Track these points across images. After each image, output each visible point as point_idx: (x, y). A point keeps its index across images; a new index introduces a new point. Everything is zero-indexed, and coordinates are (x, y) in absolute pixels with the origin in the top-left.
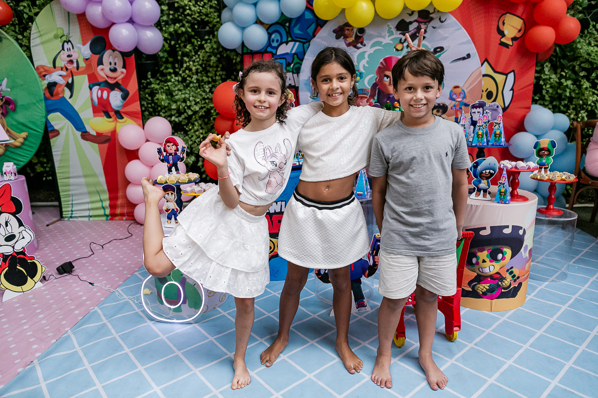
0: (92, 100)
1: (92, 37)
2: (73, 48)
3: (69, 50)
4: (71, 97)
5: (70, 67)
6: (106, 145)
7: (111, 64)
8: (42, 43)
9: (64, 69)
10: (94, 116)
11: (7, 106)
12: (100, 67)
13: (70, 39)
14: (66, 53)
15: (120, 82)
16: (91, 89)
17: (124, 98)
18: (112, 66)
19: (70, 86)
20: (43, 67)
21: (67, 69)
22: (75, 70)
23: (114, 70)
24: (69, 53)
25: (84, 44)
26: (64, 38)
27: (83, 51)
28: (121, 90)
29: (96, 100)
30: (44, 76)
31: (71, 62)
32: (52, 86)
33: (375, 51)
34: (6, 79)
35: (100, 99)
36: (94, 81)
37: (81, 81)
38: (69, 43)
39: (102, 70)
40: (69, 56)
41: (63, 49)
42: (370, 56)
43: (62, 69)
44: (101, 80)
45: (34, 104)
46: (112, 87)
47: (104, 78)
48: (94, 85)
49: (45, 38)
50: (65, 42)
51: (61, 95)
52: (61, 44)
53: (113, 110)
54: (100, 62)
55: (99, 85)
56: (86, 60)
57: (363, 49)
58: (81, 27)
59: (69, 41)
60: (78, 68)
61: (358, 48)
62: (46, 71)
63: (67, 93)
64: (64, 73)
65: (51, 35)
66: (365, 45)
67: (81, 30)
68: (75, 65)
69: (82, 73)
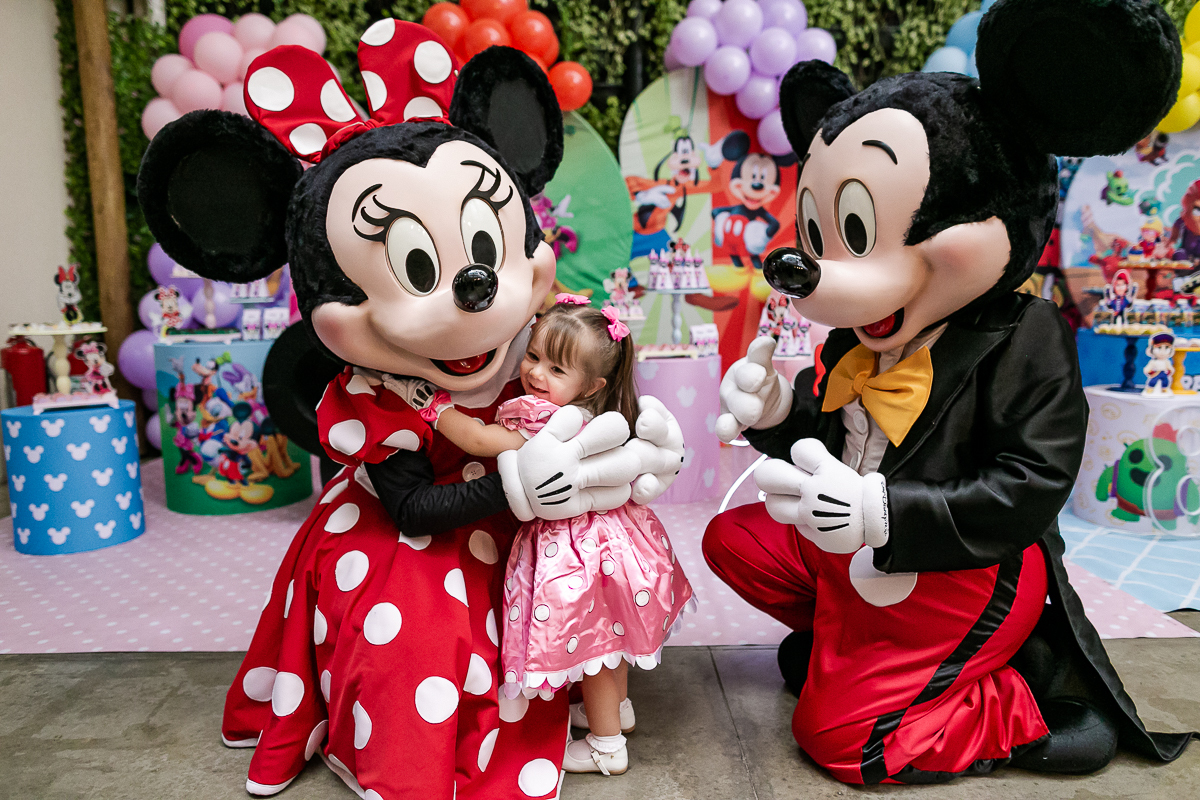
0: (714, 236)
1: (728, 132)
2: (693, 147)
3: (685, 152)
4: (677, 229)
5: (683, 180)
6: (728, 314)
7: (754, 177)
8: (642, 139)
9: (673, 183)
10: (714, 263)
11: (562, 243)
12: (736, 181)
13: (690, 134)
14: (680, 156)
15: (767, 208)
16: (714, 216)
17: (770, 233)
18: (757, 182)
19: (678, 213)
20: (635, 178)
21: (677, 183)
22: (690, 185)
23: (759, 188)
24: (685, 157)
25: (713, 142)
26: (680, 133)
27: (708, 154)
28: (767, 220)
29: (720, 236)
30: (635, 194)
31: (686, 172)
32: (646, 211)
33: (1183, 170)
34: (568, 196)
35: (728, 236)
36: (721, 204)
37: (700, 205)
38: (688, 141)
39: (739, 186)
40: (684, 162)
41: (676, 150)
42: (1175, 177)
43: (668, 183)
44: (733, 204)
45: (615, 240)
46: (749, 215)
47: (738, 200)
48: (721, 211)
49: (647, 131)
50: (680, 138)
51: (659, 227)
52: (672, 143)
53: (747, 253)
54: (737, 174)
55: (729, 210)
56: (713, 170)
57: (1164, 167)
59: (688, 138)
60: (696, 181)
61: (1157, 165)
62: (639, 184)
63: (672, 222)
64: (671, 190)
65: (659, 127)
66: (1166, 160)
68: (692, 177)
69: (704, 190)
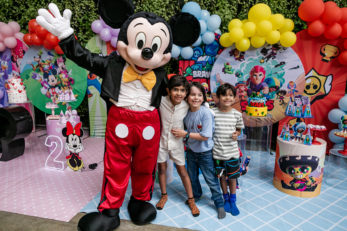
4: (100, 79)
11: (70, 82)
13: (102, 52)
26: (99, 52)
32: (91, 73)
34: (71, 69)
38: (101, 54)
45: (83, 81)
51: (95, 78)
57: (244, 62)
58: (107, 47)
59: (102, 53)
61: (241, 61)
66: (244, 60)
67: (107, 48)
